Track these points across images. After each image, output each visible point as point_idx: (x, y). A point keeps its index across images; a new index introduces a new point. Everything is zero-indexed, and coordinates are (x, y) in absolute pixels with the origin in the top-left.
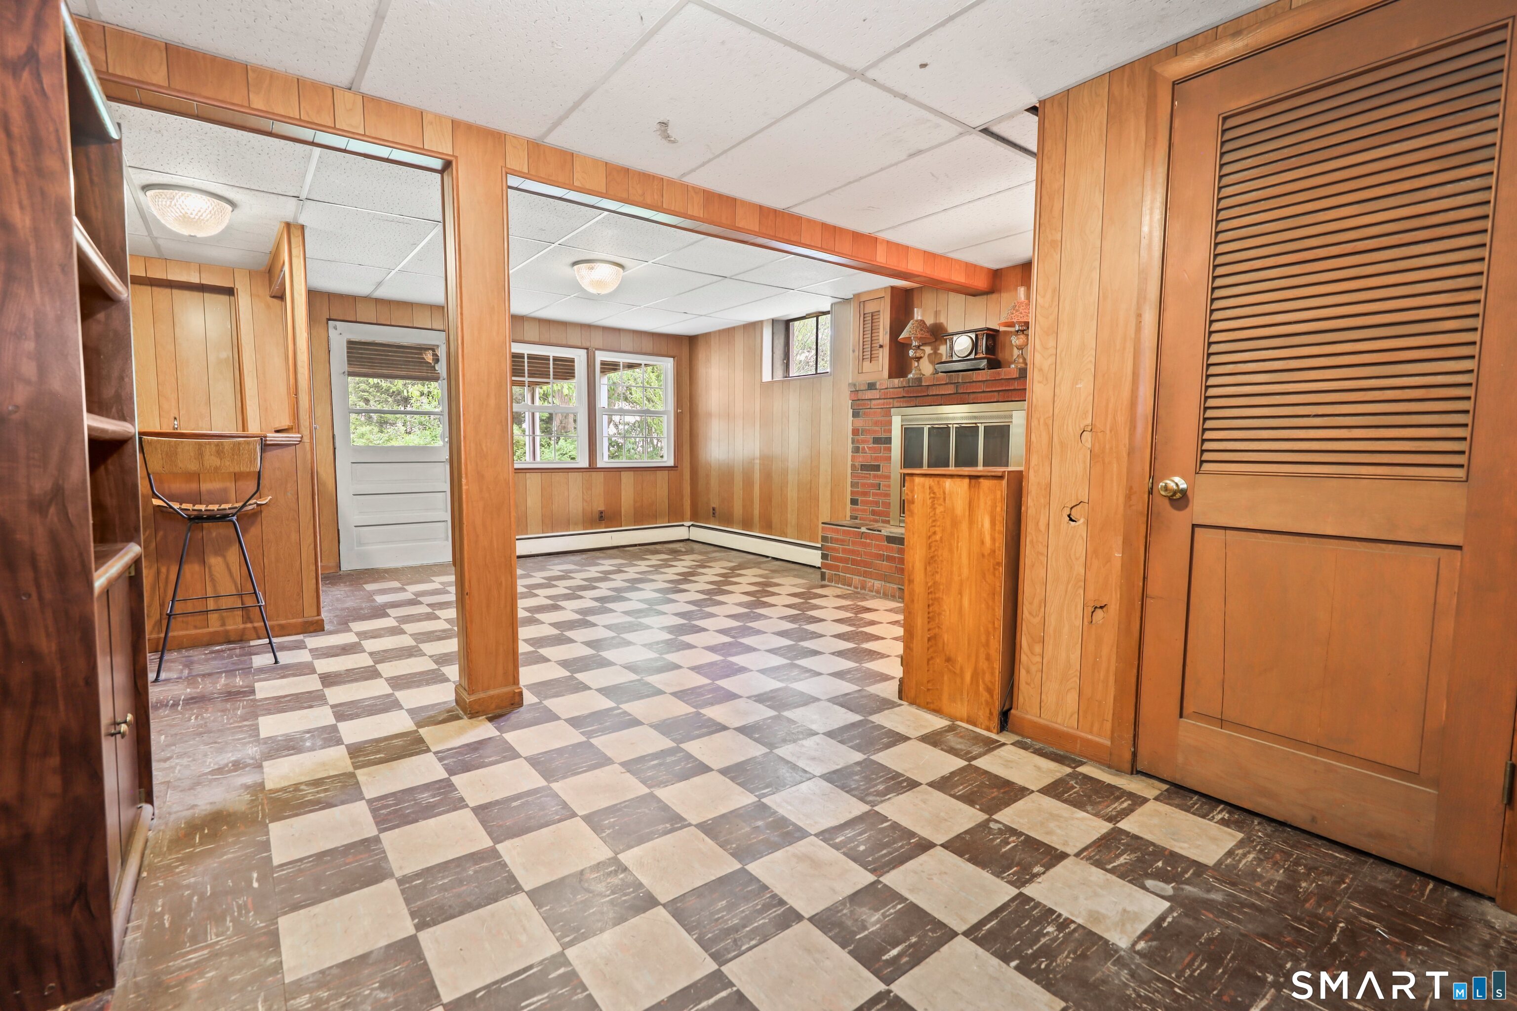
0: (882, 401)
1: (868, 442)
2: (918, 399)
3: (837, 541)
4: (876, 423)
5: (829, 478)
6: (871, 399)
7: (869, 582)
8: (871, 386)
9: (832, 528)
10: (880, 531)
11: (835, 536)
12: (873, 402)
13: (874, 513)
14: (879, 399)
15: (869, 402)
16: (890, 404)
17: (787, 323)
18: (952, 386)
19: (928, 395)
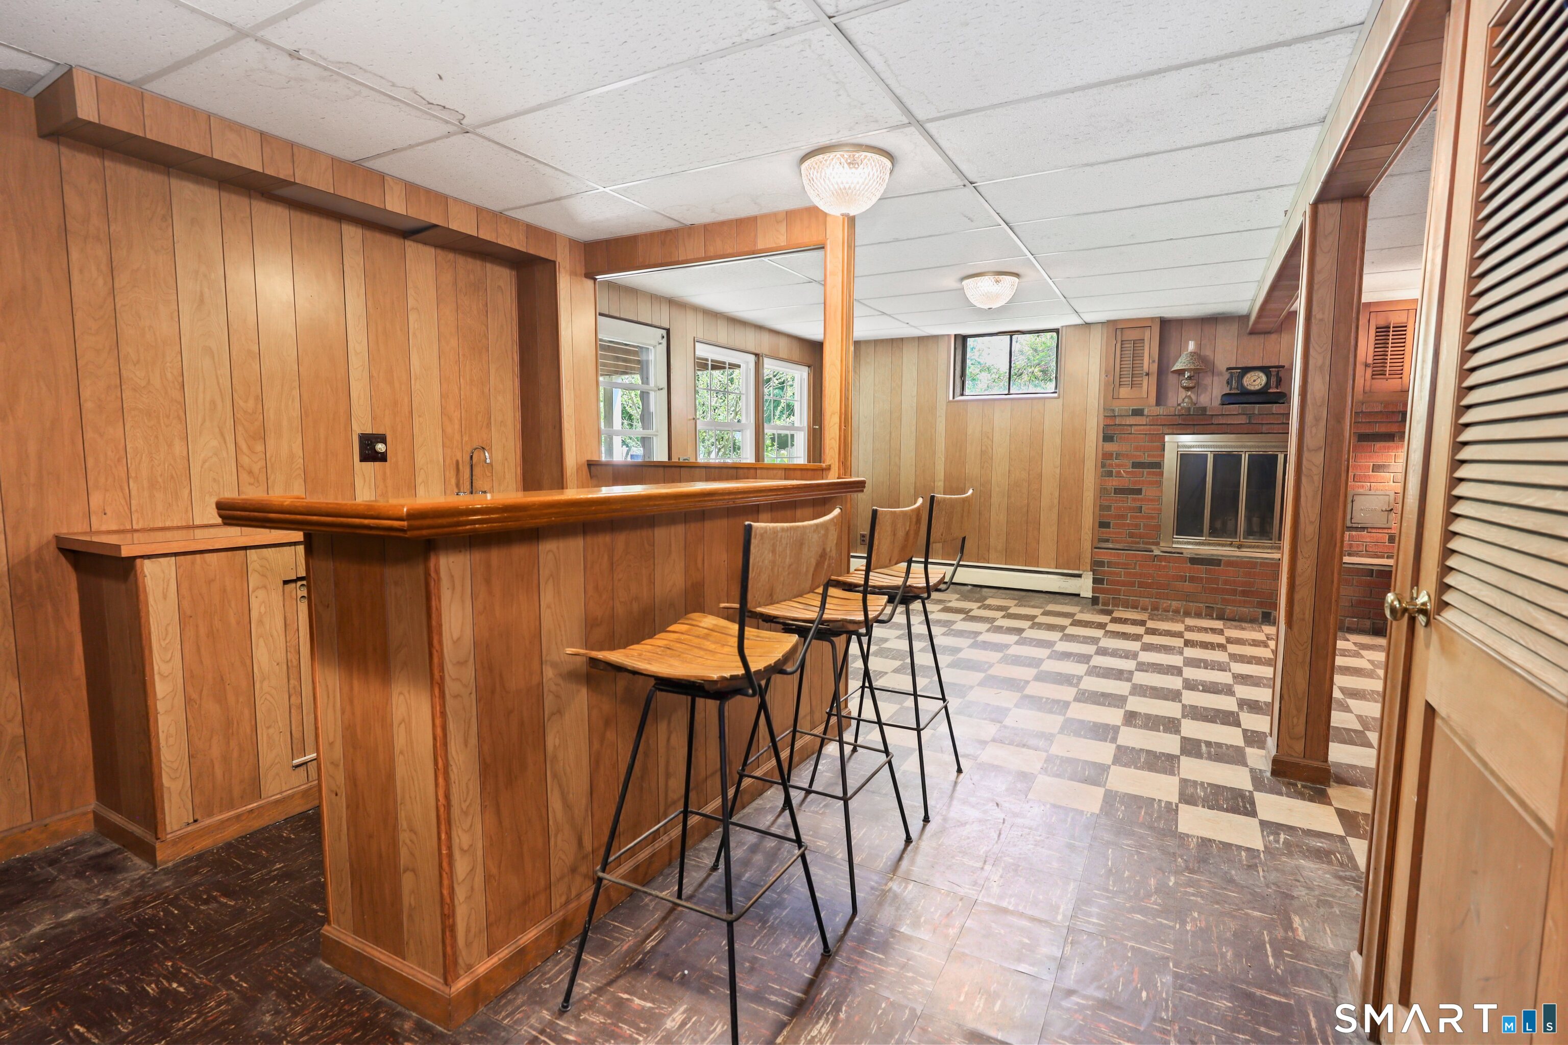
0: (1148, 427)
1: (1126, 466)
2: (1196, 427)
3: (1117, 565)
4: (1137, 448)
5: (1056, 501)
6: (1131, 425)
7: (1164, 603)
8: (1138, 412)
9: (1111, 553)
10: (1182, 553)
11: (1113, 559)
12: (1133, 428)
13: (1131, 535)
14: (1146, 425)
15: (1129, 428)
16: (1159, 430)
17: (962, 340)
18: (1245, 416)
19: (1212, 424)
